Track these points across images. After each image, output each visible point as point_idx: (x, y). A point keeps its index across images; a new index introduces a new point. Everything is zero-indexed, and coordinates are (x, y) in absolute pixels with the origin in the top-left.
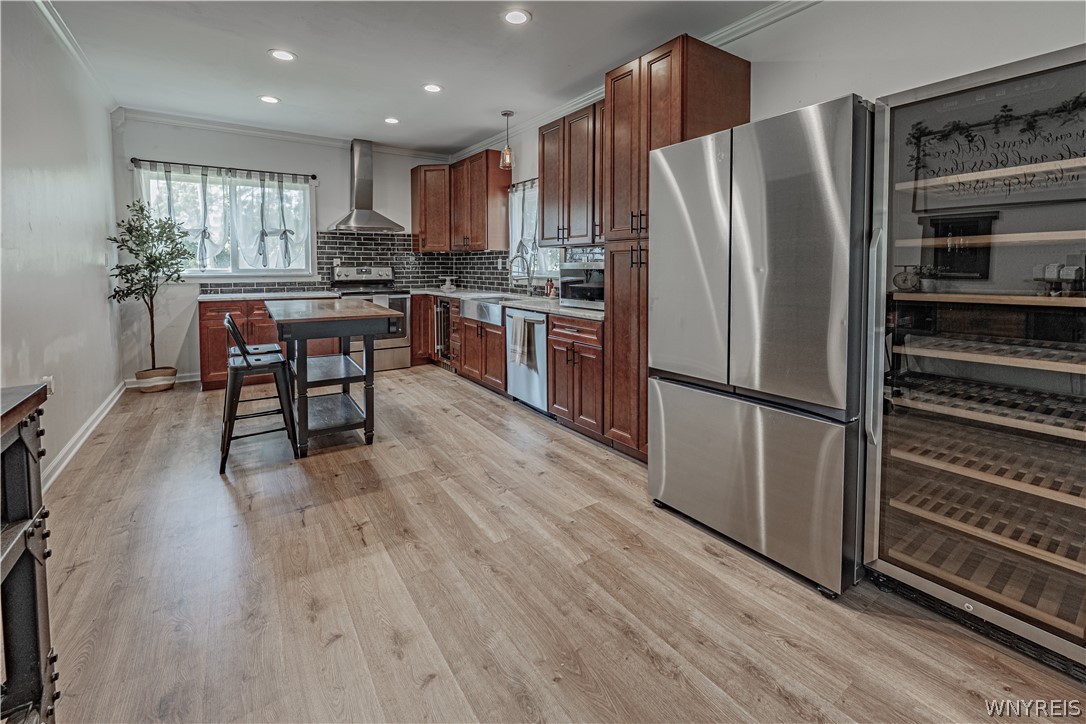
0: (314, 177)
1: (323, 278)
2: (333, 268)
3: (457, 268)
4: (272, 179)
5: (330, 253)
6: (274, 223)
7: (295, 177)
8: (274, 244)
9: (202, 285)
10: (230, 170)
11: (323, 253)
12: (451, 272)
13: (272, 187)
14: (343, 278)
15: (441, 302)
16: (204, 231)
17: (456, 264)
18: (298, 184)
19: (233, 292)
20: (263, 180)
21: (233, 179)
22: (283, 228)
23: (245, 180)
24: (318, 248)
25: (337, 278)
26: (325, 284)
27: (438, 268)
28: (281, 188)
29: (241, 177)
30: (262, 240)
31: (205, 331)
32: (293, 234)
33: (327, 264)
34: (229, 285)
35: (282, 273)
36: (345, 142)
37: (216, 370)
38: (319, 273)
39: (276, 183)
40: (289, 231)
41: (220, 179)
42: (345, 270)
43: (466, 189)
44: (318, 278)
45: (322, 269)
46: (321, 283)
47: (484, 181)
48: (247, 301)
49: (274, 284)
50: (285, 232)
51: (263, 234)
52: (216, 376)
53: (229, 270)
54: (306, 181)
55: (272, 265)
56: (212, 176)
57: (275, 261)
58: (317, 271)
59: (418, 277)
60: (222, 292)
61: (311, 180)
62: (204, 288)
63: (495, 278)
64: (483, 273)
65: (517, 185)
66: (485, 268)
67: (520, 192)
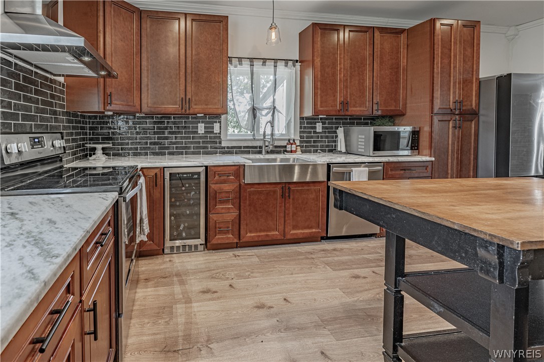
14: (14, 158)
63: (192, 143)
64: (166, 138)
65: (240, 59)
66: (170, 133)
67: (246, 66)
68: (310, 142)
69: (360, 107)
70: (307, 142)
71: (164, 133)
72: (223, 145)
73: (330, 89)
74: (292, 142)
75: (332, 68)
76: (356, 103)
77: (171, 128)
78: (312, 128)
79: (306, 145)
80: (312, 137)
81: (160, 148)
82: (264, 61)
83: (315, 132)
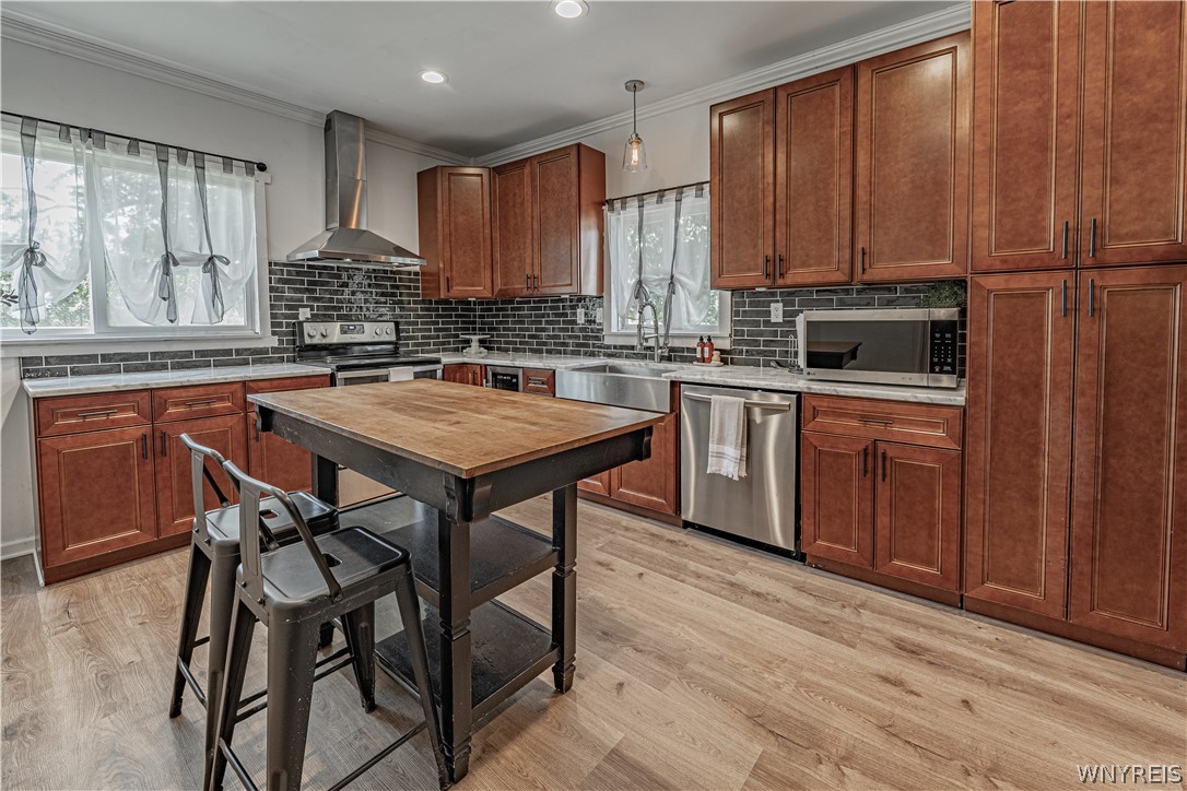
0: (262, 167)
1: (281, 342)
2: (301, 323)
3: (482, 323)
4: (182, 159)
5: (292, 299)
6: (188, 240)
7: (228, 162)
8: (190, 282)
9: (25, 361)
10: (89, 133)
11: (277, 299)
12: (474, 329)
13: (184, 176)
14: (317, 340)
15: (494, 375)
16: (32, 250)
17: (481, 317)
18: (233, 177)
19: (99, 371)
20: (164, 161)
21: (99, 153)
22: (206, 252)
23: (124, 158)
24: (272, 289)
25: (308, 341)
26: (285, 350)
27: (457, 323)
28: (200, 180)
29: (115, 151)
30: (167, 272)
31: (49, 459)
32: (228, 263)
33: (286, 316)
34: (93, 358)
35: (202, 334)
36: (317, 114)
37: (80, 538)
38: (274, 333)
39: (190, 170)
40: (220, 258)
41: (68, 148)
42: (321, 327)
43: (528, 205)
44: (274, 342)
45: (280, 325)
46: (275, 350)
47: (574, 191)
48: (151, 391)
49: (189, 354)
50: (211, 259)
51: (169, 261)
52: (82, 550)
53: (88, 329)
54: (250, 172)
55: (184, 320)
56: (46, 141)
57: (193, 311)
58: (269, 329)
59: (429, 337)
60: (75, 373)
61: (257, 172)
62: (30, 367)
63: (570, 337)
64: (544, 330)
65: (624, 200)
66: (547, 322)
67: (632, 209)
68: (757, 343)
69: (820, 264)
70: (748, 343)
71: (540, 322)
72: (607, 341)
73: (746, 232)
74: (705, 341)
75: (748, 189)
76: (807, 255)
77: (548, 315)
78: (758, 314)
79: (747, 351)
80: (761, 334)
81: (538, 344)
82: (661, 193)
83: (767, 323)
